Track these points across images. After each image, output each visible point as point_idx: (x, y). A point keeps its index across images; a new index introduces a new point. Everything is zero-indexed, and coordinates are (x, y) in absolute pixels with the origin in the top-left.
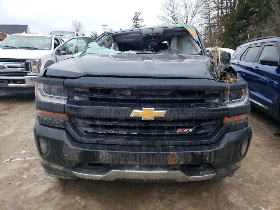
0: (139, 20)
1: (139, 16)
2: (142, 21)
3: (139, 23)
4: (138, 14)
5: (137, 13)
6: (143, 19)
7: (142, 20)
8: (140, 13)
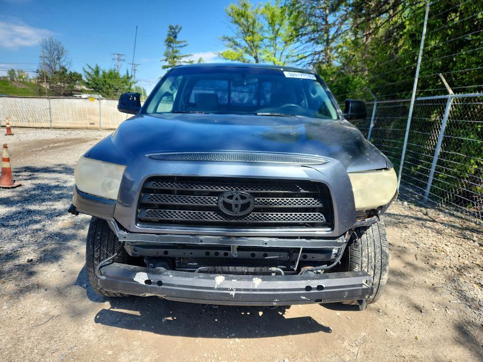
0: (179, 42)
1: (178, 35)
2: (185, 46)
3: (178, 49)
4: (177, 31)
5: (173, 28)
6: (185, 41)
7: (184, 44)
8: (181, 28)
